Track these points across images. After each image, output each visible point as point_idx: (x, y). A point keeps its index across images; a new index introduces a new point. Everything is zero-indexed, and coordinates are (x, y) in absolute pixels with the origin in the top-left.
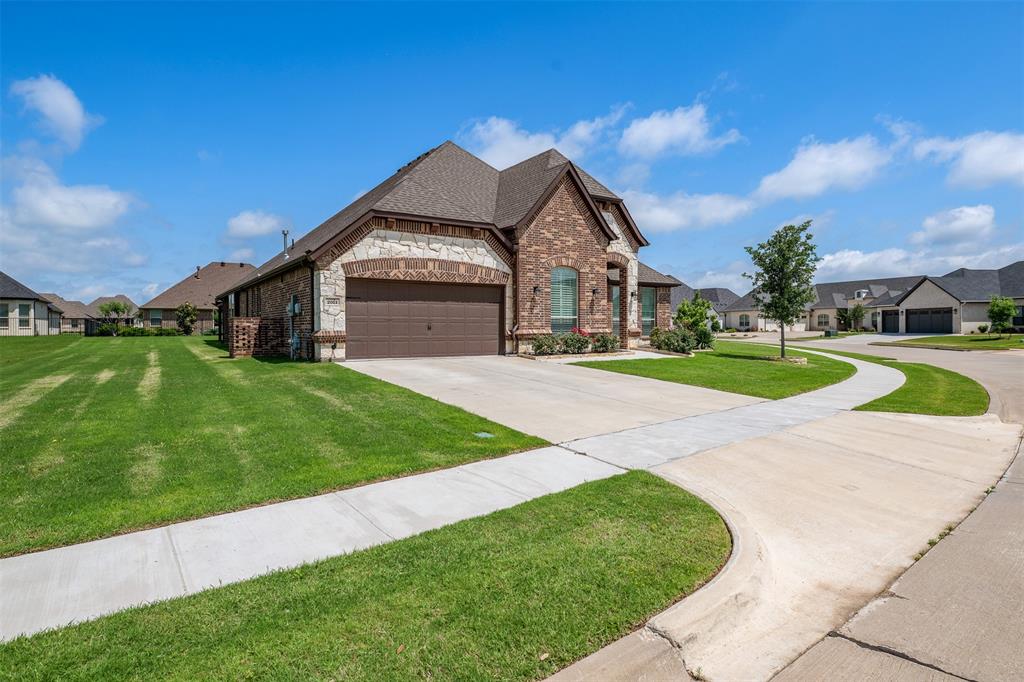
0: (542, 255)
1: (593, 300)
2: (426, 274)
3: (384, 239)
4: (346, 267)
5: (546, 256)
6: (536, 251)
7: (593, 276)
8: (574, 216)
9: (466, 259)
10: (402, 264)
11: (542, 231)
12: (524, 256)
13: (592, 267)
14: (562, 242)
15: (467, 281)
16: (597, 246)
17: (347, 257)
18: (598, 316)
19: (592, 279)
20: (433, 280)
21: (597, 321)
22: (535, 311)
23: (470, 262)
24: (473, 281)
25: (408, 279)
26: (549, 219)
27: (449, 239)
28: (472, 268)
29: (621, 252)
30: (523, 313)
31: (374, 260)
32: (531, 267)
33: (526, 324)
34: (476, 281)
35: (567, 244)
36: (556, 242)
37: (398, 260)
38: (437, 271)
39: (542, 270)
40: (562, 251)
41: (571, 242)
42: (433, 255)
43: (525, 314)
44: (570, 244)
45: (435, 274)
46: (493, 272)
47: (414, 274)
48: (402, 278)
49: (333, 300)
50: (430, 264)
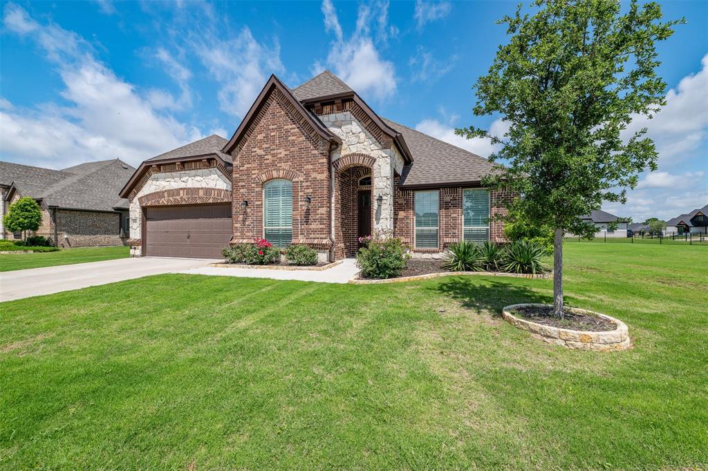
0: (253, 172)
1: (308, 209)
2: (179, 199)
3: (157, 180)
4: (140, 199)
5: (257, 171)
6: (248, 169)
7: (309, 184)
8: (286, 127)
9: (204, 185)
10: (166, 194)
11: (253, 150)
12: (238, 175)
13: (307, 175)
14: (274, 155)
15: (205, 201)
16: (314, 152)
17: (140, 194)
18: (313, 226)
19: (308, 187)
20: (183, 203)
21: (314, 231)
22: (247, 223)
23: (207, 187)
24: (209, 202)
25: (169, 204)
26: (260, 137)
27: (193, 172)
28: (208, 191)
30: (236, 225)
31: (152, 194)
32: (243, 184)
33: (239, 234)
34: (211, 201)
35: (279, 156)
36: (266, 157)
37: (163, 192)
38: (185, 197)
39: (253, 185)
40: (273, 164)
41: (282, 153)
42: (183, 185)
43: (238, 225)
44: (282, 155)
45: (183, 198)
46: (223, 192)
47: (171, 200)
48: (166, 203)
49: (135, 221)
50: (181, 192)
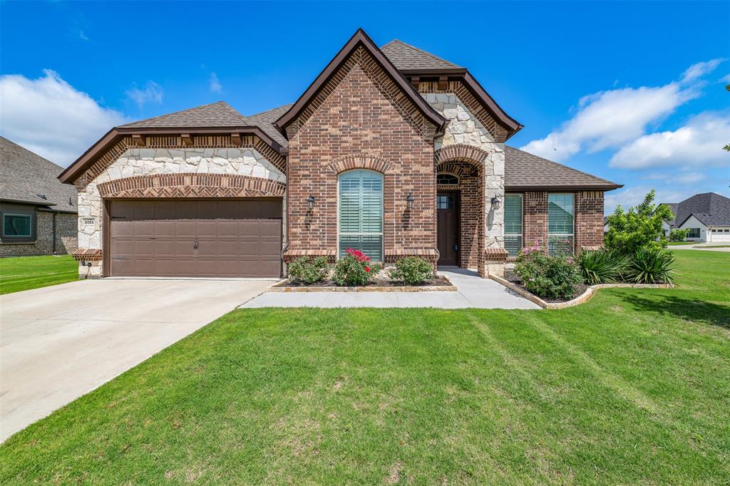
0: (323, 157)
1: (407, 211)
2: (183, 190)
3: (138, 157)
4: (102, 187)
5: (329, 157)
6: (314, 153)
7: (409, 178)
8: (375, 102)
9: (230, 171)
10: (156, 182)
11: (323, 127)
12: (297, 160)
13: (406, 166)
14: (355, 137)
15: (231, 194)
16: (416, 138)
17: (102, 179)
18: (415, 232)
19: (407, 183)
20: (191, 195)
21: (416, 239)
22: (312, 227)
23: (235, 173)
24: (240, 195)
25: (163, 196)
26: (334, 110)
27: (210, 151)
28: (237, 180)
29: (473, 144)
30: (294, 230)
31: (128, 179)
32: (307, 173)
33: (298, 242)
34: (243, 194)
35: (364, 139)
36: (344, 139)
37: (151, 178)
38: (195, 186)
39: (322, 176)
40: (355, 149)
41: (370, 135)
42: (191, 169)
43: (298, 230)
44: (368, 138)
45: (192, 189)
46: (264, 184)
47: (168, 191)
48: (156, 195)
49: (90, 220)
50: (187, 180)
